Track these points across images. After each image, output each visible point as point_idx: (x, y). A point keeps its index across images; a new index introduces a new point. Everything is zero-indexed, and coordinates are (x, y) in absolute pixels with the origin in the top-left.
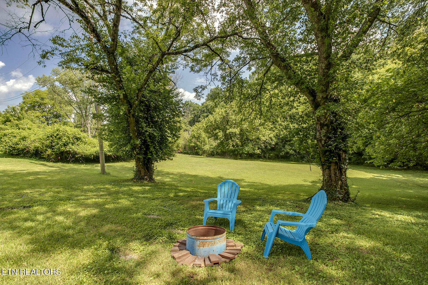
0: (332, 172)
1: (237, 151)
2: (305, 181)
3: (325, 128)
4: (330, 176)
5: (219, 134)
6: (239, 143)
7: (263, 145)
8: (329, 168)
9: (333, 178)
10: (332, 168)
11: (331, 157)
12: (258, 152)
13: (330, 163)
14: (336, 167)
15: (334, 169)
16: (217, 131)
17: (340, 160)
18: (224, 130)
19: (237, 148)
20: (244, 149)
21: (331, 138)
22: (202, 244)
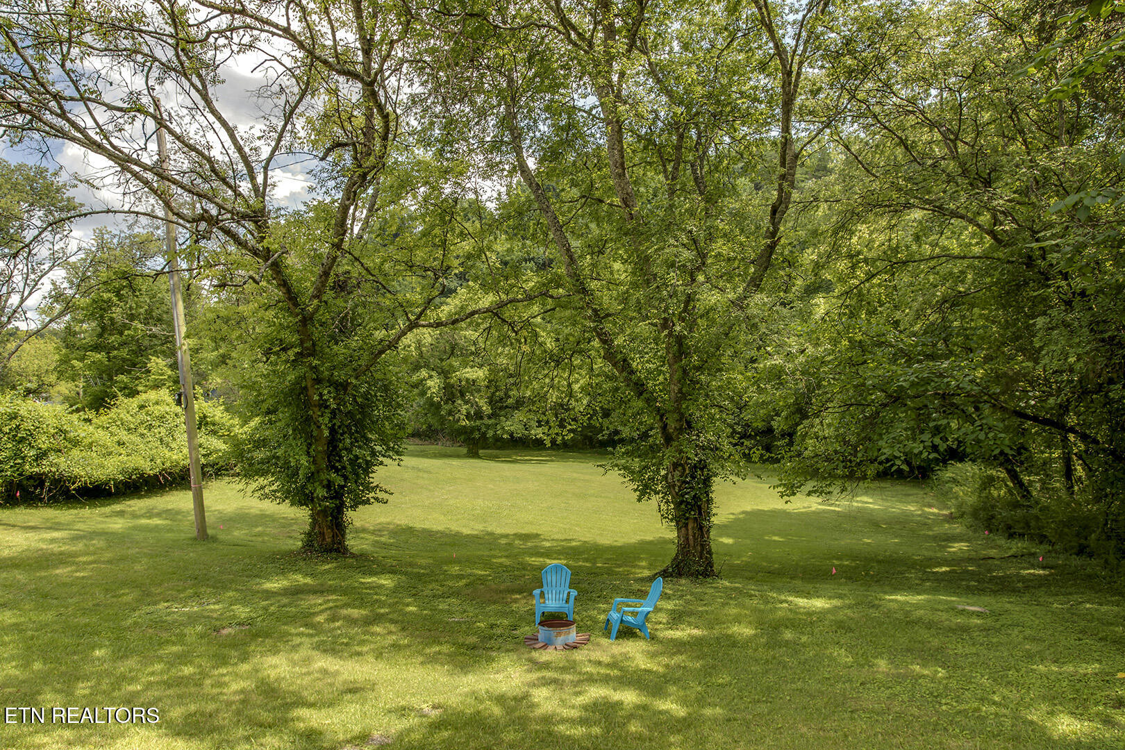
0: (690, 532)
1: (479, 430)
3: (680, 468)
4: (688, 539)
5: (430, 383)
6: (486, 409)
8: (686, 526)
9: (691, 542)
10: (690, 527)
11: (689, 511)
12: (539, 434)
13: (687, 519)
14: (696, 524)
15: (693, 528)
16: (424, 373)
17: (700, 513)
18: (445, 373)
19: (478, 423)
20: (498, 427)
21: (688, 483)
22: (559, 634)
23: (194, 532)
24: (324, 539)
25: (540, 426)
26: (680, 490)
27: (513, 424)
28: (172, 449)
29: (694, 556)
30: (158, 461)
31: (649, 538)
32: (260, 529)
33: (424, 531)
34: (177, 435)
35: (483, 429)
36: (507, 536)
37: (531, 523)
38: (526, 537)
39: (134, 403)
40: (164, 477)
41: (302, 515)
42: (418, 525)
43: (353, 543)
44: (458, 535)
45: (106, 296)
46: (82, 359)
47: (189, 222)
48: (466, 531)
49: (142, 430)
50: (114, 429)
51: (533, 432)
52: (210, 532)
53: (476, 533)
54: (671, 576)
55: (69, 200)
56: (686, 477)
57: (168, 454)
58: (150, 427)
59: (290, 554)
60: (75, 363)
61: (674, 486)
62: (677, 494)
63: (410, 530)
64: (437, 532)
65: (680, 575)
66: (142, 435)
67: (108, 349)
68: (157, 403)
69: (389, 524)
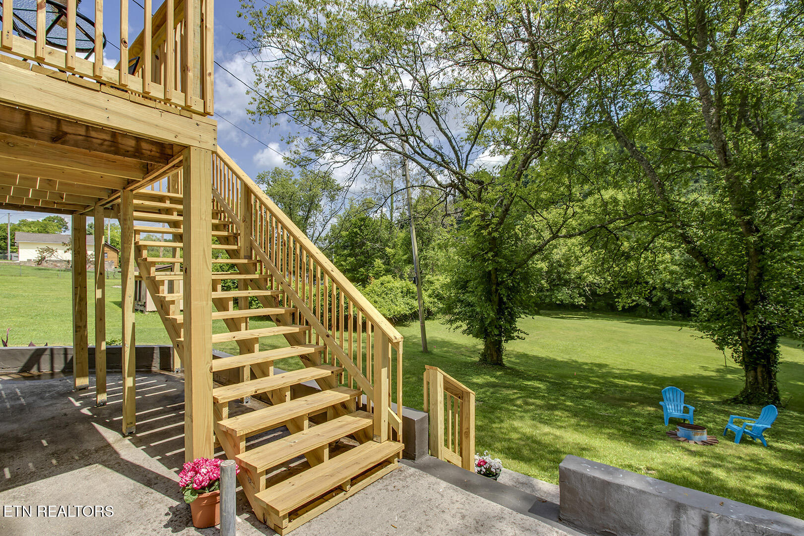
0: (759, 374)
1: (540, 298)
2: (705, 369)
3: (753, 329)
4: (756, 379)
6: (546, 286)
7: (587, 289)
8: (755, 370)
9: (760, 381)
10: (759, 370)
11: (758, 359)
12: (580, 301)
13: (758, 364)
14: (764, 370)
15: (762, 372)
17: (769, 362)
19: (540, 294)
20: (553, 297)
21: (760, 339)
22: (696, 434)
23: (421, 349)
24: (493, 358)
25: (580, 297)
26: (752, 344)
27: (563, 295)
28: (396, 305)
29: (763, 391)
30: (392, 312)
31: (690, 374)
32: (445, 349)
33: (534, 357)
34: (398, 298)
35: (543, 298)
36: (586, 364)
37: (599, 357)
38: (600, 366)
39: (378, 282)
40: (395, 320)
41: (480, 344)
42: (530, 353)
43: (505, 360)
44: (554, 360)
45: (355, 230)
46: (345, 261)
47: (444, 188)
48: (559, 359)
49: (383, 295)
50: (372, 295)
51: (576, 300)
52: (429, 350)
53: (565, 360)
54: (741, 402)
55: (338, 185)
56: (758, 335)
57: (396, 308)
58: (387, 294)
59: (474, 364)
60: (343, 263)
61: (747, 341)
62: (748, 346)
63: (525, 356)
64: (543, 358)
65: (750, 403)
66: (383, 298)
67: (356, 255)
68: (388, 282)
69: (512, 351)
